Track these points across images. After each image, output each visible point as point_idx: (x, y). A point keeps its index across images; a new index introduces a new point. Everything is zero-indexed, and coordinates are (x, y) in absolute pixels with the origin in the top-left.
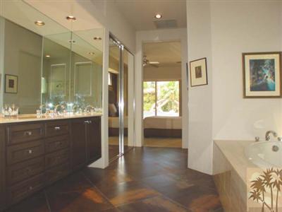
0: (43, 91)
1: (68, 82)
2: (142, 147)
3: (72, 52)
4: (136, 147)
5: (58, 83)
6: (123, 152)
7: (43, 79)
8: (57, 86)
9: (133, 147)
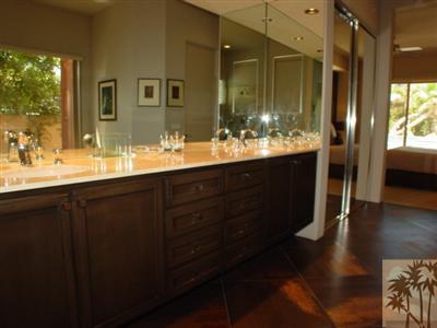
0: (221, 100)
1: (261, 86)
2: (381, 203)
3: (269, 39)
4: (370, 203)
5: (242, 89)
6: (348, 211)
7: (220, 82)
8: (242, 93)
9: (365, 202)
